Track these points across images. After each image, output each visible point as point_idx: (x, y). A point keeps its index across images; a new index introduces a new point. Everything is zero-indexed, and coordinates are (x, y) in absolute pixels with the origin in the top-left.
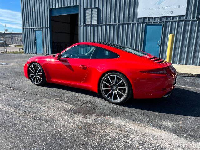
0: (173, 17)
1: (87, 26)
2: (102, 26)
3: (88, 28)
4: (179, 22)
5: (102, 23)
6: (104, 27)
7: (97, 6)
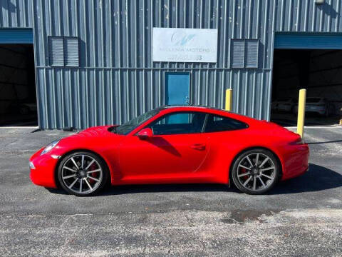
0: (203, 64)
1: (57, 69)
2: (89, 70)
3: (58, 73)
4: (210, 71)
5: (89, 65)
6: (93, 73)
7: (75, 34)
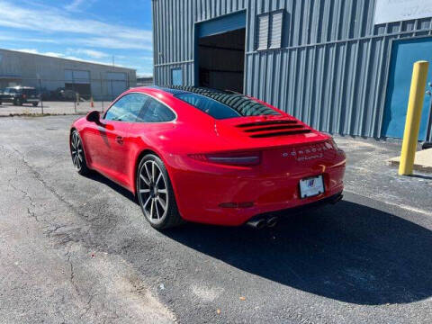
2: (291, 50)
3: (263, 58)
5: (291, 45)
7: (281, 7)
